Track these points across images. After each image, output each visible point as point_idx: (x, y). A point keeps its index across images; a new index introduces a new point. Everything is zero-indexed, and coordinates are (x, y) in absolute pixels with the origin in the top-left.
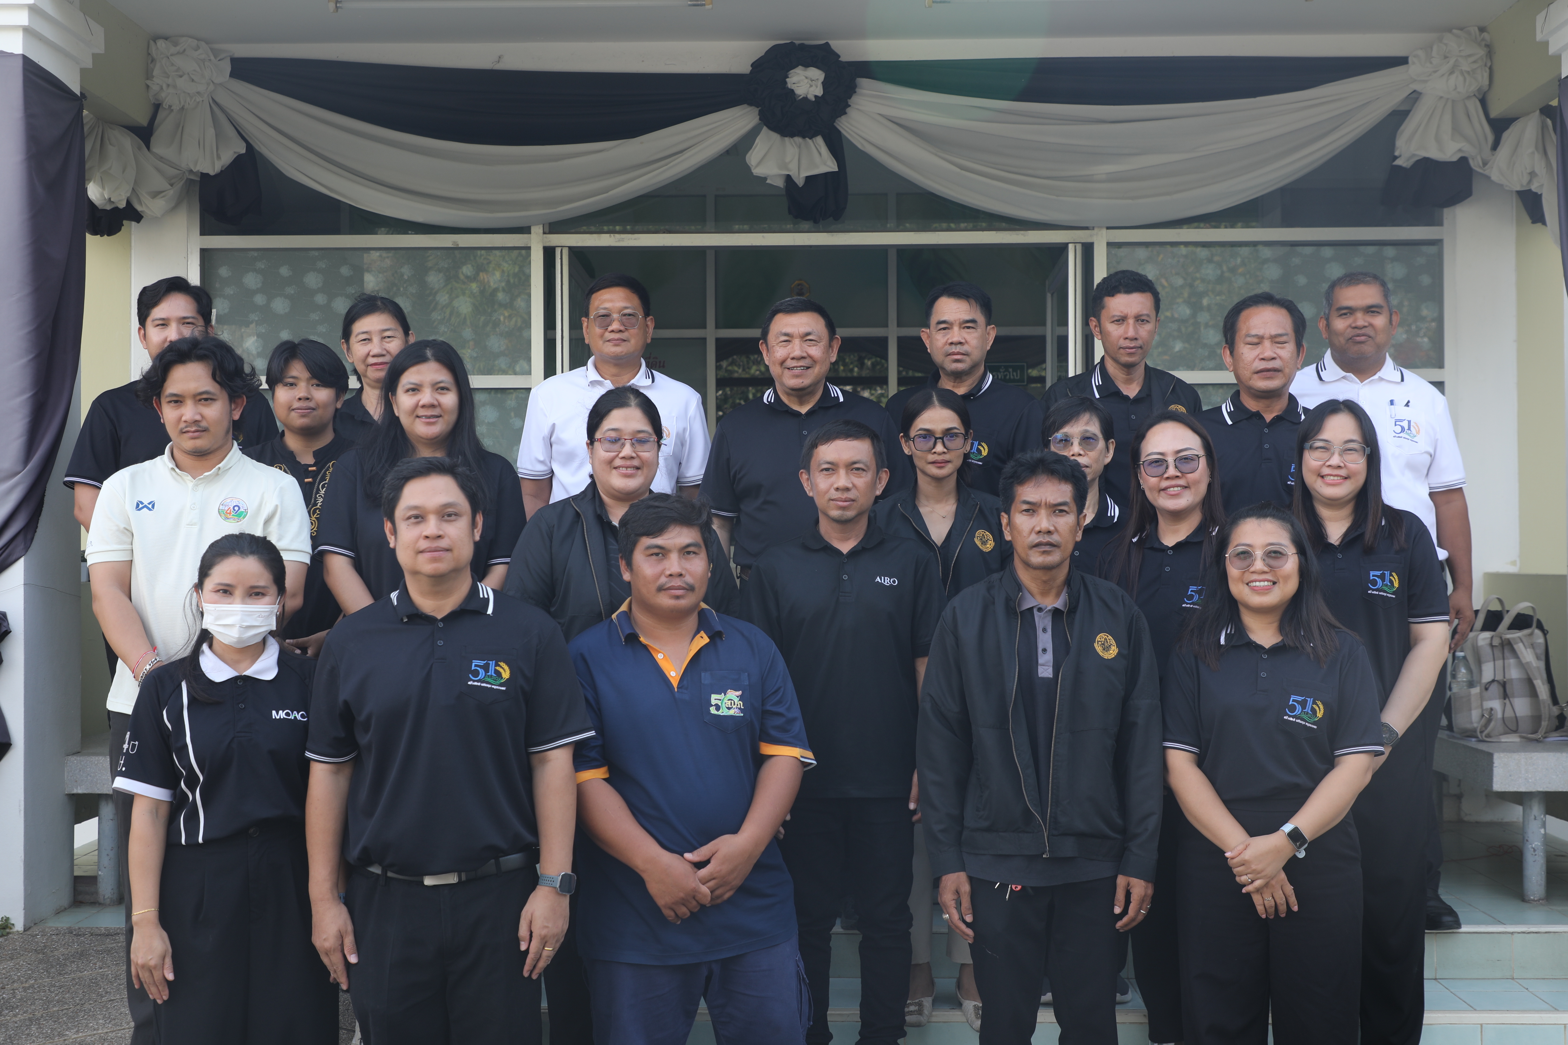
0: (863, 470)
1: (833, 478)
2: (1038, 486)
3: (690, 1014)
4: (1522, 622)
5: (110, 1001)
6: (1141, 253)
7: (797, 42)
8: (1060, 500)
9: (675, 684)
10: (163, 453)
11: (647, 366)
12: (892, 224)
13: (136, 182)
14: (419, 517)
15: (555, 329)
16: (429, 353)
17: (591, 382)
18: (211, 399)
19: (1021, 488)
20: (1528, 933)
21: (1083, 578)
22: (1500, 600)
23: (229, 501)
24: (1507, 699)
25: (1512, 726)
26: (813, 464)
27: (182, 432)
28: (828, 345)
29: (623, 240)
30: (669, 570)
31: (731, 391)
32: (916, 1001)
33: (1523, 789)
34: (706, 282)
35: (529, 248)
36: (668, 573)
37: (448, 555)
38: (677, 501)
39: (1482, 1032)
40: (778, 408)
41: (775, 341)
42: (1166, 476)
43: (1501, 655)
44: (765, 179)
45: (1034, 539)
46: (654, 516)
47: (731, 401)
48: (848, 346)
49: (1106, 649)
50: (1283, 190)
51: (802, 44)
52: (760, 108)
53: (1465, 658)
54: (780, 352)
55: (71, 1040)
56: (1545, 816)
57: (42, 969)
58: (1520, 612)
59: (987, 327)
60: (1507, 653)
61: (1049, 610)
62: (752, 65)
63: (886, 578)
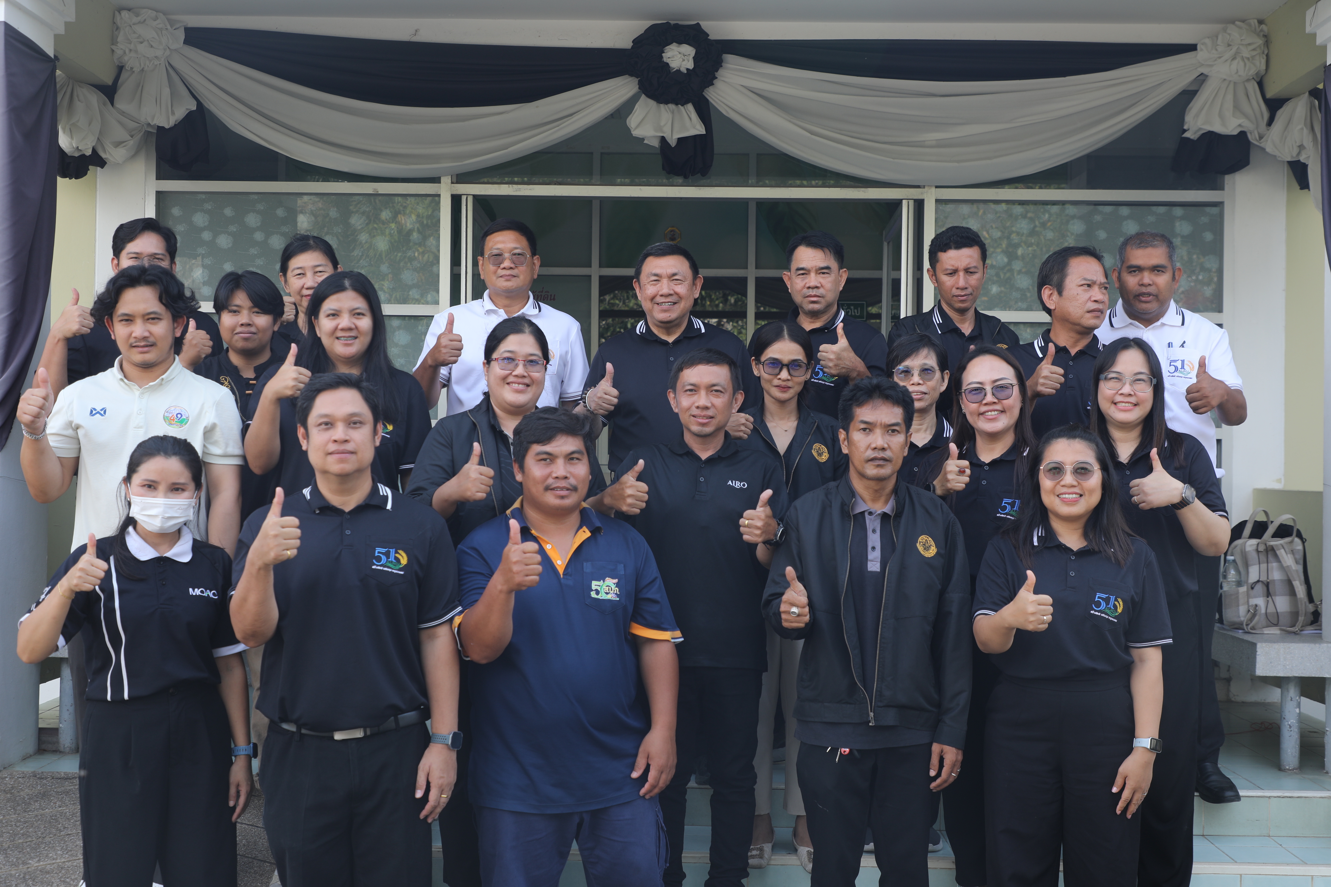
0: (721, 392)
1: (695, 398)
2: (875, 409)
3: (563, 855)
4: (1284, 531)
5: (67, 835)
6: (965, 209)
7: (672, 22)
8: (893, 421)
9: (561, 571)
10: (113, 366)
11: (534, 299)
12: (753, 181)
13: (100, 132)
14: (329, 424)
15: (460, 266)
16: (347, 283)
17: (487, 311)
18: (158, 319)
19: (859, 410)
20: (1283, 797)
21: (908, 488)
22: (1266, 512)
23: (172, 409)
24: (1270, 597)
25: (1273, 620)
26: (679, 385)
27: (132, 346)
28: (692, 283)
29: (520, 190)
30: (556, 473)
31: (613, 320)
32: (758, 846)
33: (1281, 674)
34: (591, 227)
35: (439, 196)
36: (554, 475)
37: (353, 457)
38: (564, 414)
39: (1241, 881)
40: (649, 338)
41: (646, 280)
42: (984, 402)
43: (1265, 560)
44: (643, 139)
45: (870, 454)
46: (544, 426)
47: (612, 329)
48: (709, 284)
49: (927, 548)
50: (1089, 157)
51: (677, 24)
52: (639, 78)
53: (1234, 561)
54: (651, 290)
55: (33, 868)
56: (1300, 698)
57: (10, 807)
58: (1282, 523)
59: (839, 271)
60: (1271, 558)
61: (879, 514)
62: (633, 42)
63: (737, 482)
